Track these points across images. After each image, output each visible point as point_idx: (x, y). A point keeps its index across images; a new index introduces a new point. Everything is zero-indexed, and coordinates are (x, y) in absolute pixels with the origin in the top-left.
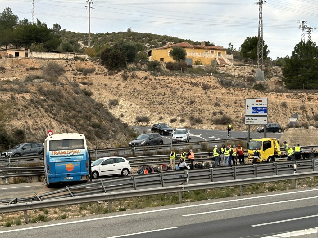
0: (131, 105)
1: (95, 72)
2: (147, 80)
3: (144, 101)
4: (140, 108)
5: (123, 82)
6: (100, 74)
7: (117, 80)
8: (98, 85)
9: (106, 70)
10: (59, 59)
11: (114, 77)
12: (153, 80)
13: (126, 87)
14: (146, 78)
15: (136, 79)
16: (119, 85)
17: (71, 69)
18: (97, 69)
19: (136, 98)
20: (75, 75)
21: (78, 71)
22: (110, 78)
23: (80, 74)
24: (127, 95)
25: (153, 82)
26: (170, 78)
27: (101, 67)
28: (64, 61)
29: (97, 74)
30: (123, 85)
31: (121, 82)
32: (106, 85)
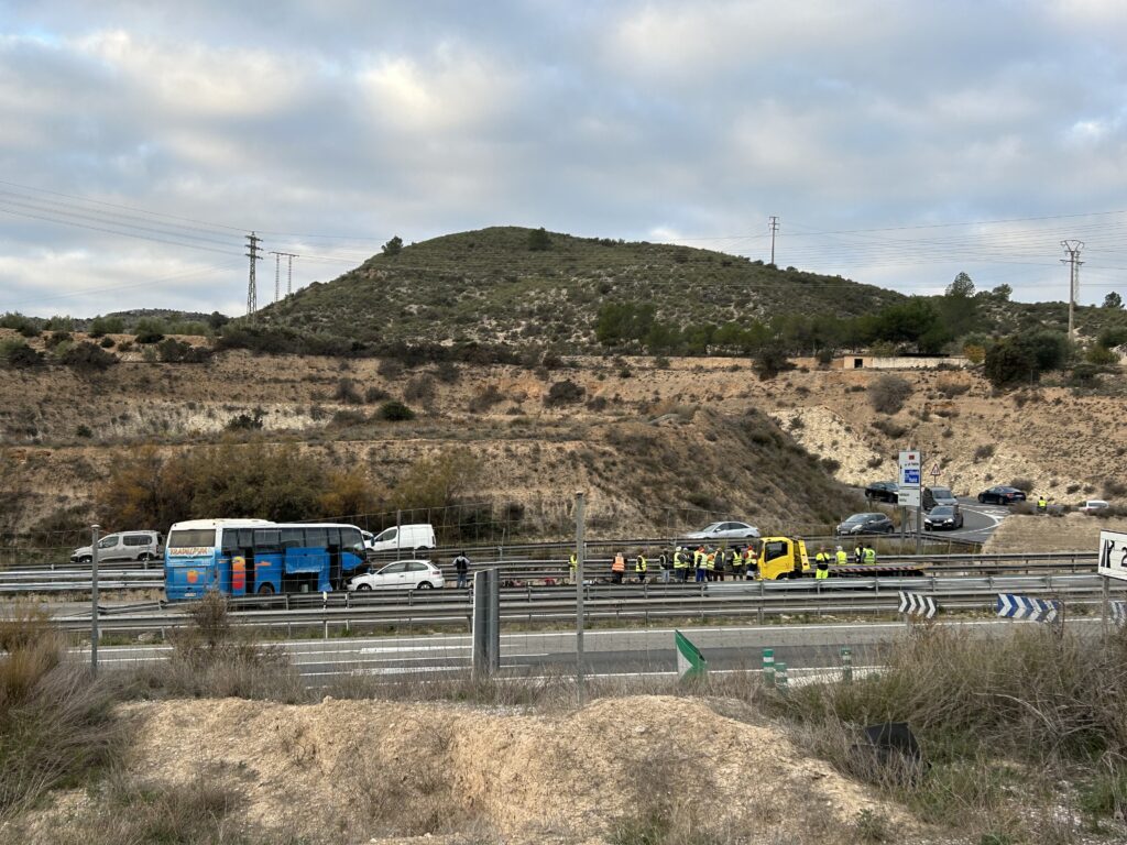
0: (1014, 456)
1: (968, 392)
2: (1061, 406)
3: (1040, 449)
4: (1027, 462)
5: (1015, 411)
6: (978, 395)
7: (1005, 407)
8: (967, 418)
9: (990, 388)
10: (909, 369)
11: (1001, 400)
12: (1071, 406)
13: (1017, 421)
14: (1058, 401)
15: (1040, 403)
16: (1006, 416)
17: (925, 387)
18: (974, 386)
19: (1028, 442)
20: (931, 398)
21: (939, 390)
22: (992, 404)
23: (941, 396)
24: (1013, 436)
25: (1069, 411)
26: (1102, 401)
27: (984, 381)
28: (917, 373)
29: (970, 396)
30: (1014, 415)
31: (1011, 411)
32: (981, 417)
